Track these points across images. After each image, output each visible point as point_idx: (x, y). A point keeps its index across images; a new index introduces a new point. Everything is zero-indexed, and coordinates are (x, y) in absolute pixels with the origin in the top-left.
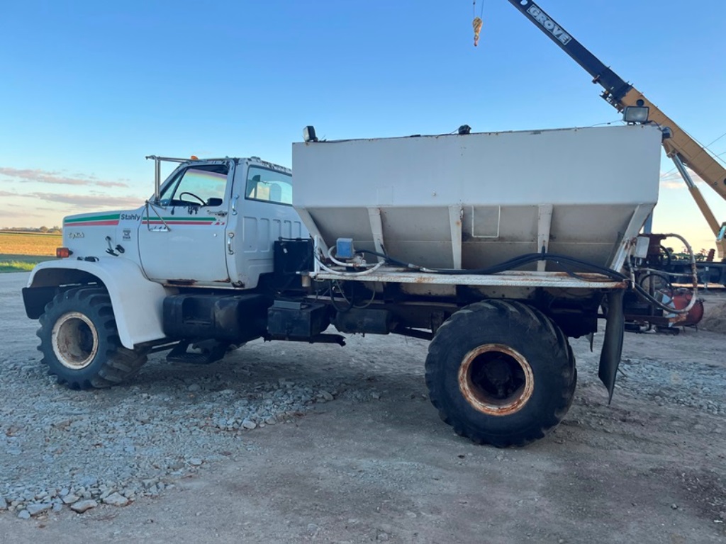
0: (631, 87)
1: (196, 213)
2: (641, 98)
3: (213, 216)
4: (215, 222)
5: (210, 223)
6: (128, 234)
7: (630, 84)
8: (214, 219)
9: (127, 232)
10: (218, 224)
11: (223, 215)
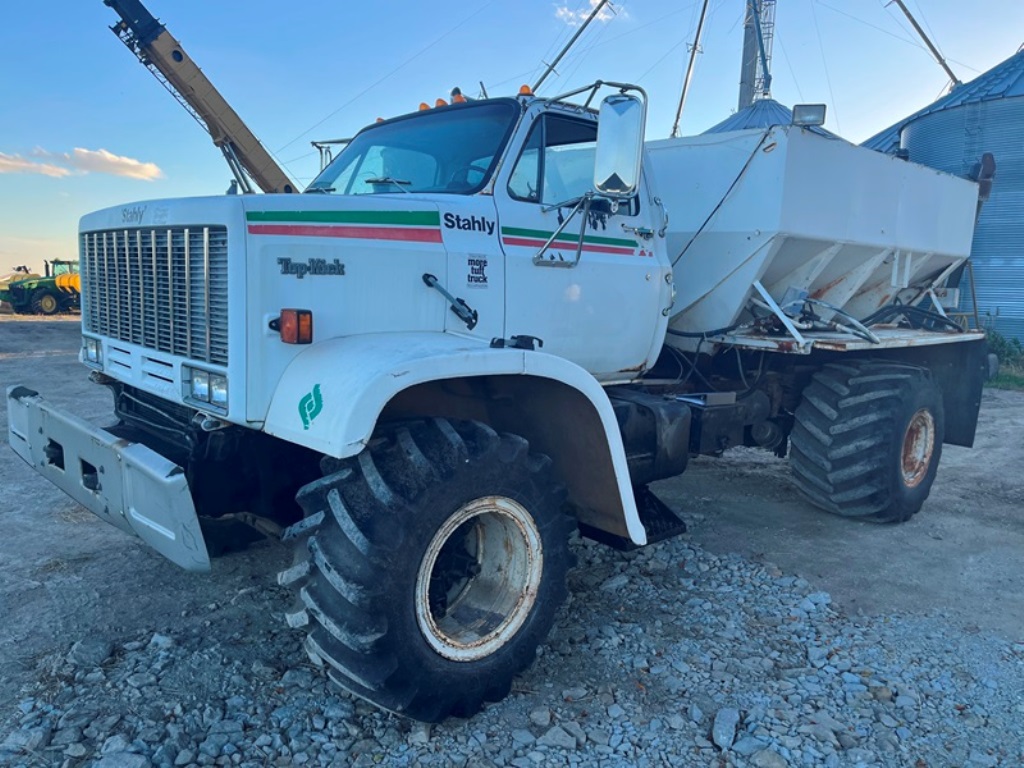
0: (162, 28)
1: (604, 228)
2: (178, 49)
3: (632, 237)
4: (637, 250)
5: (631, 252)
6: (481, 270)
7: (161, 23)
8: (634, 244)
9: (478, 265)
10: (642, 253)
11: (647, 235)
